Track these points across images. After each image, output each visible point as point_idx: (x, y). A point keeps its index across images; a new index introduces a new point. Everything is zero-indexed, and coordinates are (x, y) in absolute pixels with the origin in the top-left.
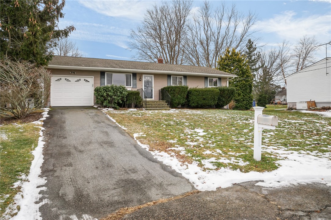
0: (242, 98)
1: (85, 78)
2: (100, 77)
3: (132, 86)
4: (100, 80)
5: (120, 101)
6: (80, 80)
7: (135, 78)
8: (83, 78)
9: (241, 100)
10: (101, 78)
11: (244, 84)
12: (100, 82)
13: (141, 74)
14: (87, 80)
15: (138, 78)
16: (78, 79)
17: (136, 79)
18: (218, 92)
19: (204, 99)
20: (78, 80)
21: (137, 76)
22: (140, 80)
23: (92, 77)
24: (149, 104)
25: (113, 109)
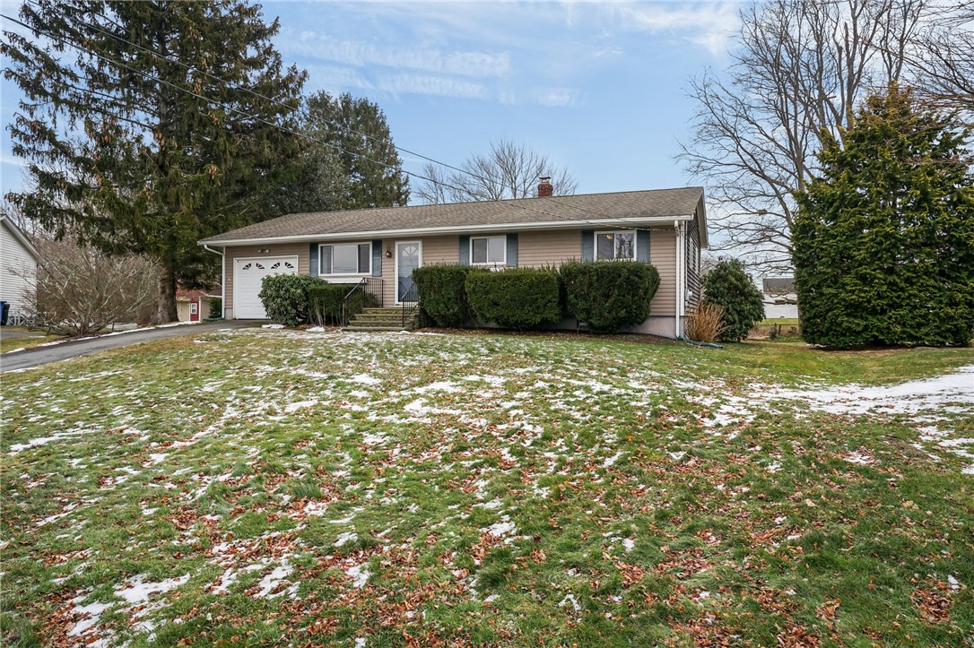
0: (880, 296)
1: (287, 261)
2: (309, 256)
3: (370, 273)
4: (309, 262)
6: (279, 264)
7: (378, 252)
8: (283, 260)
9: (875, 302)
10: (311, 258)
12: (308, 266)
13: (392, 240)
14: (289, 265)
15: (384, 252)
16: (276, 262)
17: (380, 254)
20: (276, 265)
21: (383, 246)
22: (389, 257)
23: (296, 257)
24: (371, 317)
25: (282, 326)
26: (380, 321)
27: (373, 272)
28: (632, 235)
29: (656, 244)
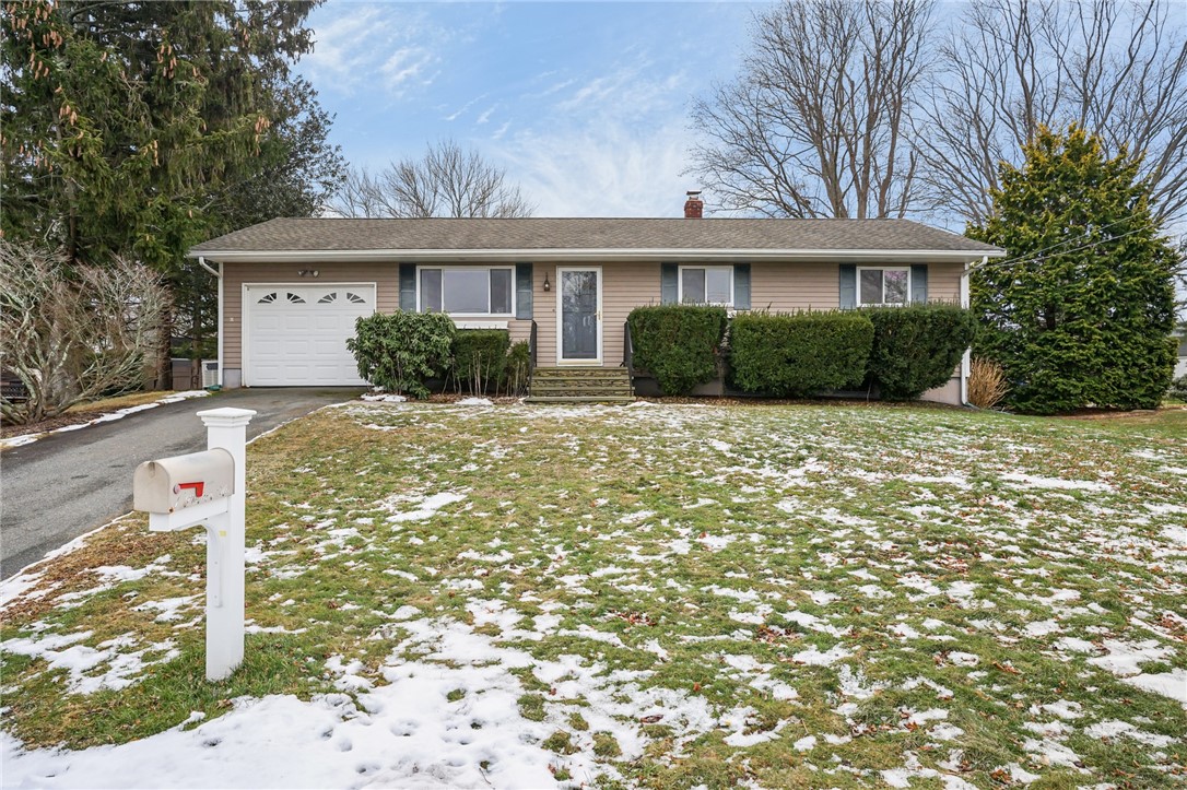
0: (1098, 354)
1: (351, 291)
2: (398, 284)
3: (514, 313)
4: (397, 295)
5: (424, 367)
6: (334, 295)
7: (526, 281)
8: (341, 289)
9: (1094, 361)
10: (402, 287)
11: (1110, 286)
12: (397, 300)
13: (551, 265)
14: (356, 297)
15: (538, 282)
16: (329, 292)
17: (530, 285)
18: (865, 330)
19: (790, 361)
20: (327, 297)
21: (534, 274)
22: (547, 290)
23: (373, 286)
24: (556, 381)
25: (404, 398)
26: (573, 388)
27: (518, 313)
28: (906, 273)
29: (935, 285)
